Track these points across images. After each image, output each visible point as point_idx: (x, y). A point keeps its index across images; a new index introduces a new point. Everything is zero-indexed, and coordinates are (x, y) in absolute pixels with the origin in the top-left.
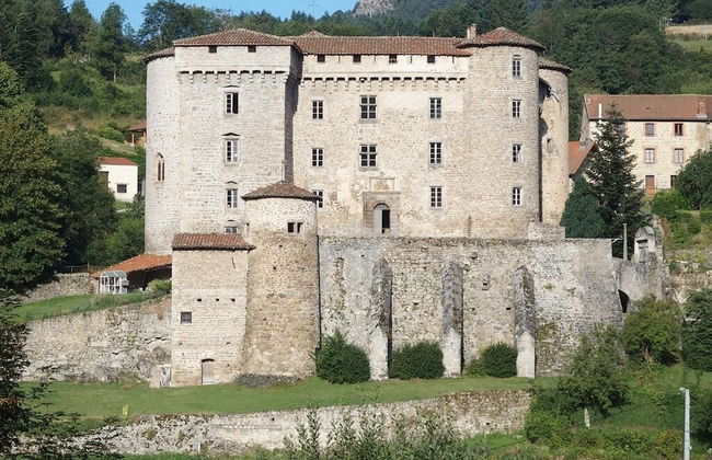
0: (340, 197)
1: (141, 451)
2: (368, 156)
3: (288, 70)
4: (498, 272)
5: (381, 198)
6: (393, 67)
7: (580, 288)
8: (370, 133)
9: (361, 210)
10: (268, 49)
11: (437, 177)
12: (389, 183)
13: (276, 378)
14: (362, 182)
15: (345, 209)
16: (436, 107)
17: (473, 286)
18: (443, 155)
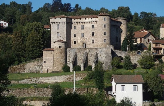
0: (78, 42)
1: (30, 83)
2: (83, 35)
3: (66, 21)
4: (93, 53)
5: (84, 42)
6: (86, 20)
7: (105, 56)
8: (83, 31)
9: (81, 44)
10: (63, 18)
11: (93, 38)
12: (86, 39)
13: (56, 71)
14: (82, 39)
15: (79, 44)
16: (93, 27)
17: (89, 56)
18: (94, 34)
